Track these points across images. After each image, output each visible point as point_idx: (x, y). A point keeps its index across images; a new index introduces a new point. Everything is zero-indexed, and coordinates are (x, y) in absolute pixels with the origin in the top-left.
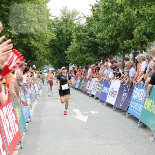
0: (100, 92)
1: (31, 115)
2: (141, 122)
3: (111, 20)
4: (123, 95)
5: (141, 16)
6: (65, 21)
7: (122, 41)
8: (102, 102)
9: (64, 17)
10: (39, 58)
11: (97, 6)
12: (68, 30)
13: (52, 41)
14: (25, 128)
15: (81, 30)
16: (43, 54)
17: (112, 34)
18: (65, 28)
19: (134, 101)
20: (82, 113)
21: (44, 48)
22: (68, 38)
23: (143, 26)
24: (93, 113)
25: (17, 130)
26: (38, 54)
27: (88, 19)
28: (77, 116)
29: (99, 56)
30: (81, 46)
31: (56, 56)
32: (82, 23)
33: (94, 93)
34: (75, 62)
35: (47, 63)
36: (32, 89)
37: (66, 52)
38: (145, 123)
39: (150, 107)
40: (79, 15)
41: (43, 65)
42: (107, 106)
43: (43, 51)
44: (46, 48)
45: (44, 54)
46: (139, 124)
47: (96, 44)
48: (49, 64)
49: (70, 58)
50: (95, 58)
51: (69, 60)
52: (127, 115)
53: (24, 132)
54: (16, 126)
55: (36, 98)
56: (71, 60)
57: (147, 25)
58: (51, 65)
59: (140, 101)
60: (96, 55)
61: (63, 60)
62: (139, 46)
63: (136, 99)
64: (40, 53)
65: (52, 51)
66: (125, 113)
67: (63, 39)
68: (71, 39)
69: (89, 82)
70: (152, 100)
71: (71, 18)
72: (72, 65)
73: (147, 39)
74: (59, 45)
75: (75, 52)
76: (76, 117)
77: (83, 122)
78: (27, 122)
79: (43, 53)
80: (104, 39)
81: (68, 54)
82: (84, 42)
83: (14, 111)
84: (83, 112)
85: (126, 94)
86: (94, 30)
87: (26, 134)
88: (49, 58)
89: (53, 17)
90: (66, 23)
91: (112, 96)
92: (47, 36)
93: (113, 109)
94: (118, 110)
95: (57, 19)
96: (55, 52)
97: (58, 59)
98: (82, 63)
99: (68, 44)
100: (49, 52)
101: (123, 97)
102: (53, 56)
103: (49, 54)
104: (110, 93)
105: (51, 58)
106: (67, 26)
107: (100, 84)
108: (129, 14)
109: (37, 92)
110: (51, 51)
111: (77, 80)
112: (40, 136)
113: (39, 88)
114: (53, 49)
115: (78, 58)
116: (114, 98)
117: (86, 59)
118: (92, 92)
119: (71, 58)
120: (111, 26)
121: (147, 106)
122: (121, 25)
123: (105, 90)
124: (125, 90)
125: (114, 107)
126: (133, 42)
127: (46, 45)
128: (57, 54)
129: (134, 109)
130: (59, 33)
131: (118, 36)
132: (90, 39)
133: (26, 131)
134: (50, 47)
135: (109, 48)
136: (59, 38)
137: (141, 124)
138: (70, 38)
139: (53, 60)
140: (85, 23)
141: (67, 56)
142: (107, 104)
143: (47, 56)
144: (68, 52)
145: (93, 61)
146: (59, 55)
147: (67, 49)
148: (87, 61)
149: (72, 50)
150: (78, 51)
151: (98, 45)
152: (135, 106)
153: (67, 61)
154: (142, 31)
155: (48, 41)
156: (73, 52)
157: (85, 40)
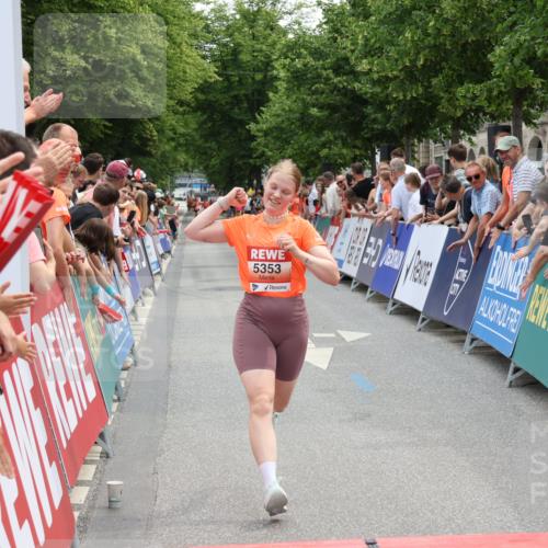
0: (374, 264)
1: (136, 344)
2: (517, 370)
3: (410, 14)
4: (456, 277)
6: (250, 18)
7: (449, 88)
8: (381, 299)
9: (246, 6)
10: (157, 148)
12: (261, 51)
13: (205, 88)
14: (116, 389)
15: (306, 49)
16: (171, 134)
17: (413, 62)
18: (246, 42)
19: (493, 296)
20: (311, 337)
21: (176, 113)
22: (259, 77)
23: (522, 35)
24: (350, 336)
25: (92, 394)
26: (155, 133)
27: (330, 12)
29: (369, 140)
30: (306, 106)
31: (218, 142)
32: (308, 25)
33: (351, 270)
35: (187, 164)
36: (136, 256)
37: (252, 126)
38: (531, 373)
42: (397, 314)
43: (171, 125)
44: (184, 113)
45: (175, 133)
46: (510, 377)
47: (359, 100)
48: (193, 167)
49: (266, 146)
50: (355, 147)
51: (263, 154)
52: (467, 346)
53: (115, 401)
55: (152, 287)
56: (270, 153)
58: (200, 171)
59: (514, 295)
60: (356, 138)
61: (243, 157)
62: (508, 106)
63: (498, 288)
64: (161, 131)
65: (205, 122)
66: (462, 337)
67: (240, 81)
68: (269, 82)
69: (333, 230)
71: (269, 8)
73: (539, 81)
74: (227, 103)
75: (284, 126)
77: (317, 368)
78: (124, 369)
79: (174, 130)
80: (383, 81)
81: (260, 134)
82: (314, 93)
83: (79, 329)
84: (315, 335)
85: (464, 272)
86: (353, 48)
87: (120, 410)
88: (191, 148)
89: (208, 3)
90: (251, 27)
91: (415, 280)
92: (185, 72)
93: (419, 325)
94: (438, 326)
95: (219, 12)
96: (213, 126)
97: (224, 151)
98: (307, 168)
99: (258, 100)
100: (194, 126)
101: (456, 282)
102: (206, 141)
103: (194, 133)
104: (408, 270)
105: (199, 147)
106: (254, 37)
107: (372, 240)
109: (153, 267)
110: (201, 124)
112: (169, 416)
113: (161, 251)
114: (205, 117)
115: (296, 147)
116: (421, 286)
117: (324, 152)
118: (345, 264)
119: (270, 146)
120: (408, 35)
121: (536, 314)
122: (447, 30)
123: (392, 258)
124: (463, 260)
125: (422, 316)
126: (490, 91)
127: (181, 103)
128: (220, 134)
129: (494, 325)
130: (229, 61)
131: (432, 69)
132: (336, 80)
133: (119, 400)
134: (195, 110)
135: (403, 113)
136: (227, 78)
137: (518, 374)
138: (265, 77)
139: (205, 153)
140: (320, 26)
141: (255, 143)
142: (396, 306)
143: (186, 140)
144: (259, 127)
145: (348, 158)
146: (227, 138)
147: (255, 118)
148: (326, 157)
149: (273, 122)
150: (293, 123)
151: (365, 102)
152: (498, 312)
153: (257, 158)
154: (522, 52)
155: (189, 88)
156: (276, 128)
157: (320, 86)
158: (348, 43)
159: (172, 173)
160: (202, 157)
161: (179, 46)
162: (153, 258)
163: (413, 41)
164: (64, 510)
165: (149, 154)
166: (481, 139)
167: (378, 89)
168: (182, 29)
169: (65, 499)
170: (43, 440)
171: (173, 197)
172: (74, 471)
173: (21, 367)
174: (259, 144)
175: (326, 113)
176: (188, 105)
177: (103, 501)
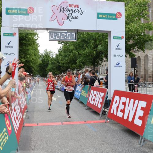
1: (31, 97)
5: (80, 54)
6: (46, 55)
7: (71, 65)
11: (61, 50)
12: (48, 59)
13: (40, 64)
15: (53, 59)
17: (67, 62)
18: (46, 58)
19: (77, 91)
21: (36, 67)
22: (47, 63)
23: (81, 59)
24: (59, 96)
25: (26, 104)
27: (56, 55)
29: (61, 71)
30: (53, 67)
33: (59, 88)
37: (46, 69)
38: (82, 101)
39: (84, 94)
40: (52, 53)
47: (60, 66)
54: (25, 102)
55: (33, 90)
57: (83, 59)
59: (79, 91)
61: (45, 73)
62: (79, 68)
64: (34, 69)
67: (45, 63)
68: (49, 63)
70: (84, 91)
71: (49, 54)
73: (82, 65)
74: (43, 66)
78: (30, 100)
80: (63, 64)
82: (54, 65)
83: (24, 95)
84: (54, 96)
89: (41, 53)
92: (38, 62)
95: (42, 55)
97: (42, 72)
99: (47, 66)
105: (39, 71)
108: (75, 54)
110: (39, 69)
121: (82, 94)
122: (71, 58)
126: (77, 66)
128: (42, 70)
129: (77, 95)
130: (43, 61)
131: (69, 63)
134: (39, 67)
136: (43, 63)
137: (80, 101)
143: (37, 71)
148: (56, 73)
149: (49, 69)
150: (51, 69)
152: (77, 93)
155: (38, 64)
157: (55, 64)
158: (59, 59)
159: (35, 75)
160: (39, 73)
162: (33, 86)
163: (67, 59)
164: (22, 119)
165: (32, 72)
166: (75, 72)
167: (62, 65)
168: (38, 56)
169: (22, 117)
170: (19, 109)
172: (23, 114)
173: (17, 100)
175: (56, 68)
177: (27, 117)
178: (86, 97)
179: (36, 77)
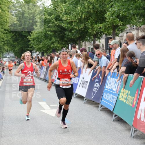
2: (116, 116)
3: (80, 1)
4: (95, 86)
6: (27, 2)
15: (46, 12)
17: (81, 17)
19: (107, 92)
20: (49, 106)
21: (3, 33)
23: (116, 9)
28: (44, 109)
29: (66, 41)
30: (46, 31)
31: (17, 42)
34: (39, 50)
35: (7, 50)
37: (29, 37)
38: (120, 116)
39: (126, 99)
41: (3, 52)
42: (77, 98)
44: (6, 33)
45: (4, 40)
46: (114, 118)
47: (63, 29)
48: (10, 51)
49: (33, 44)
50: (62, 44)
51: (32, 47)
52: (100, 108)
56: (35, 46)
57: (120, 8)
58: (12, 52)
59: (115, 92)
60: (62, 41)
61: (26, 47)
63: (109, 89)
65: (13, 36)
66: (98, 105)
69: (56, 71)
70: (127, 91)
72: (36, 52)
73: (120, 23)
75: (39, 37)
76: (43, 111)
79: (3, 39)
80: (71, 23)
81: (32, 40)
82: (49, 27)
84: (51, 105)
85: (98, 84)
86: (61, 12)
88: (9, 44)
91: (83, 87)
92: (6, 20)
93: (84, 101)
94: (90, 102)
96: (16, 37)
97: (20, 45)
98: (47, 50)
100: (10, 37)
101: (95, 87)
102: (14, 42)
103: (10, 40)
104: (80, 84)
105: (11, 44)
110: (12, 37)
111: (42, 70)
114: (13, 34)
115: (43, 44)
116: (85, 89)
117: (52, 46)
119: (35, 44)
120: (79, 8)
121: (122, 98)
122: (91, 7)
124: (98, 80)
125: (85, 99)
126: (105, 26)
127: (5, 30)
128: (18, 40)
129: (108, 101)
131: (87, 19)
132: (56, 23)
134: (10, 32)
135: (77, 33)
139: (14, 46)
140: (50, 5)
141: (30, 43)
142: (76, 95)
143: (7, 42)
144: (31, 37)
145: (60, 47)
146: (21, 41)
147: (30, 35)
148: (53, 47)
149: (36, 36)
150: (42, 36)
151: (65, 30)
152: (109, 97)
153: (30, 47)
154: (115, 14)
155: (8, 25)
156: (37, 38)
157: (51, 24)
158: (60, 10)
159: (3, 53)
161: (5, 11)
163: (80, 10)
166: (102, 42)
167: (69, 25)
168: (5, 6)
171: (3, 60)
174: (31, 43)
175: (53, 33)
176: (8, 31)
178: (131, 105)
179: (5, 59)
